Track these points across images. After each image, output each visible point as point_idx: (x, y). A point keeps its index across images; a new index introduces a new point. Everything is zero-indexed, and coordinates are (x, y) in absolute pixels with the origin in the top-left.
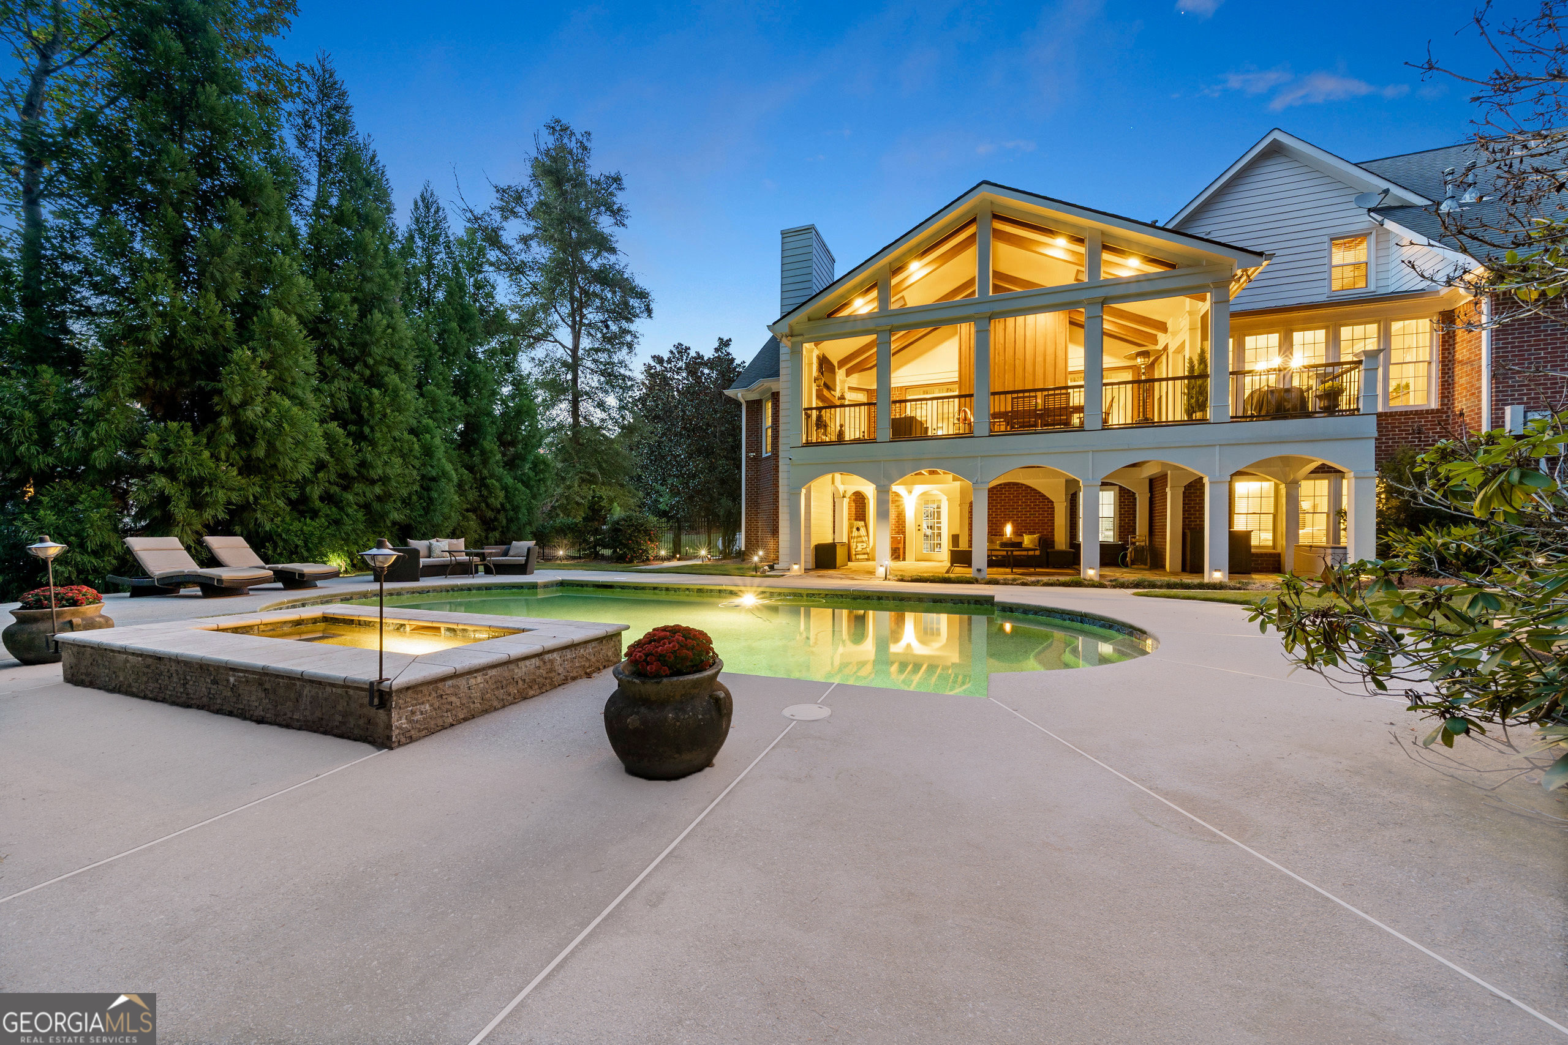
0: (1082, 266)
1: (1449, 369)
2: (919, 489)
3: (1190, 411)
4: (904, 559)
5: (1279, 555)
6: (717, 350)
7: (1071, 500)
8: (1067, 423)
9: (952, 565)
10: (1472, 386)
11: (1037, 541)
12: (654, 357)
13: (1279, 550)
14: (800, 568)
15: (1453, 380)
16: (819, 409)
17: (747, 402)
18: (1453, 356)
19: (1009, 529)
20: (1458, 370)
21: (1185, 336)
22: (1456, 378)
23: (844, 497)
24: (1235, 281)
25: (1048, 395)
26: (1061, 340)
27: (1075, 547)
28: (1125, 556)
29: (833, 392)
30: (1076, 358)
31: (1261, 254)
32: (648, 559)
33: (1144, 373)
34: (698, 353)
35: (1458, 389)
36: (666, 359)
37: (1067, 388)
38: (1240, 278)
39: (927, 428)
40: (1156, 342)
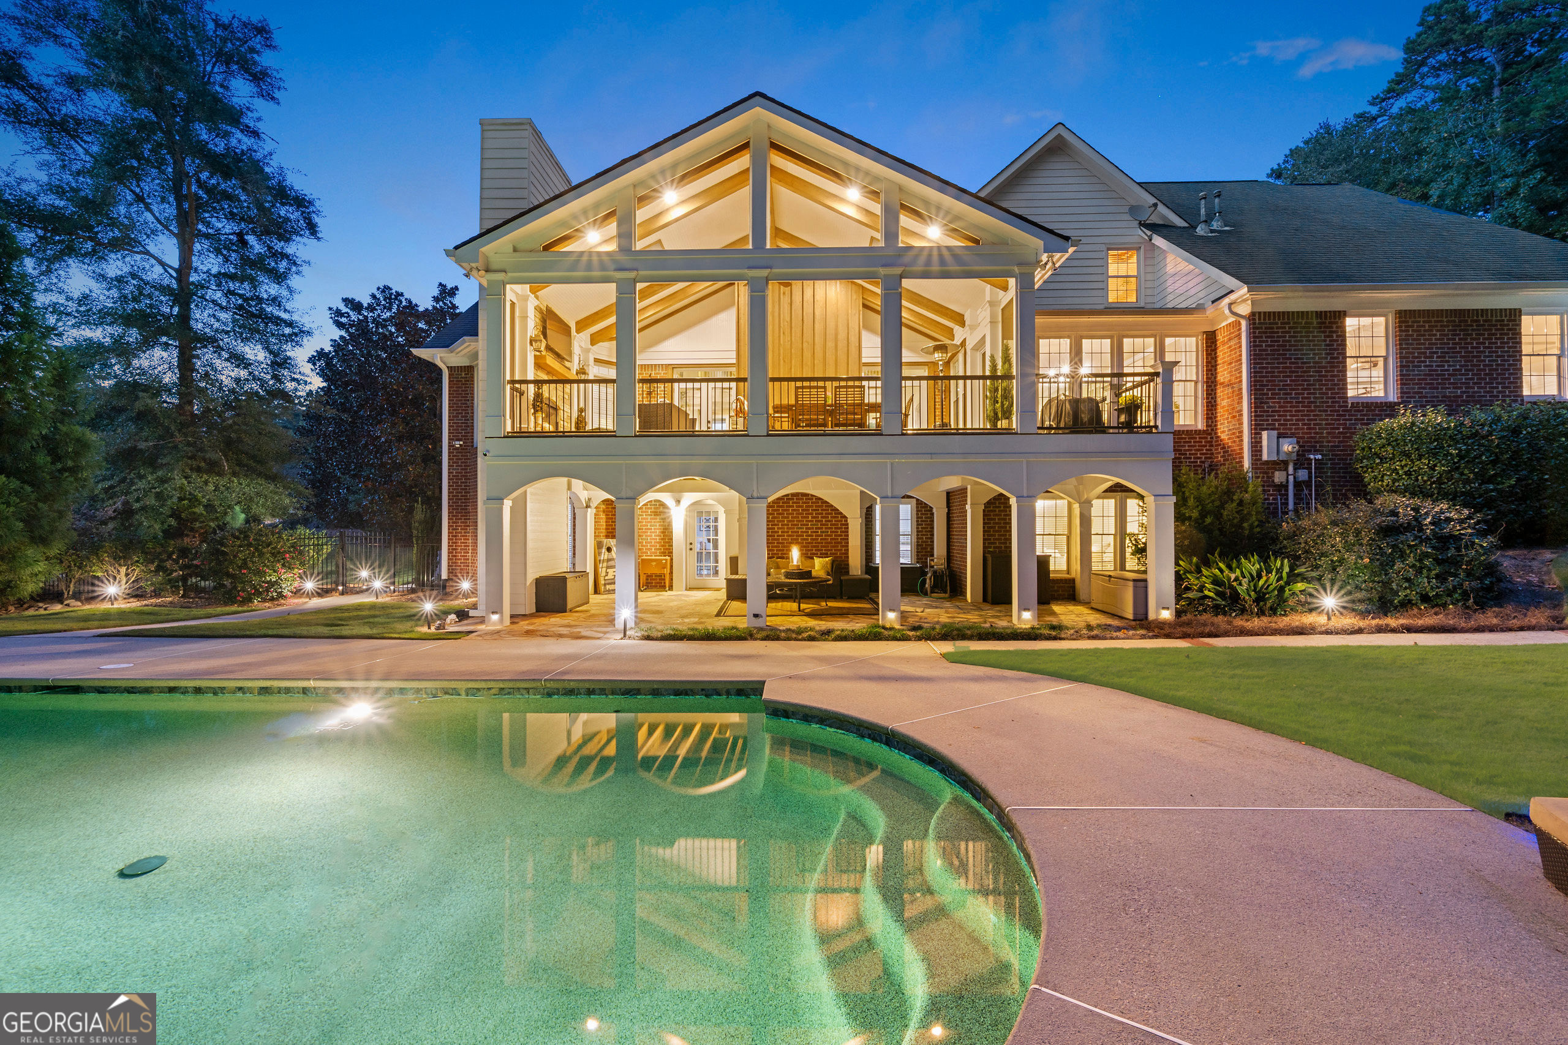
0: (877, 230)
1: (1212, 390)
2: (689, 498)
3: (995, 419)
4: (671, 588)
5: (1073, 580)
6: (436, 299)
7: (866, 514)
8: (862, 424)
9: (728, 599)
10: (1233, 409)
11: (829, 566)
12: (346, 301)
13: (1073, 575)
14: (501, 620)
15: (1215, 401)
16: (538, 383)
17: (450, 368)
18: (1215, 378)
19: (795, 554)
20: (1221, 392)
21: (985, 330)
22: (1219, 400)
23: (588, 506)
24: (1040, 267)
25: (840, 387)
26: (854, 324)
27: (871, 569)
28: (924, 582)
29: (567, 364)
30: (872, 349)
31: (1067, 238)
32: (281, 596)
33: (941, 371)
34: (410, 302)
35: (1220, 410)
36: (365, 305)
37: (861, 379)
38: (1046, 264)
39: (694, 421)
40: (952, 337)
